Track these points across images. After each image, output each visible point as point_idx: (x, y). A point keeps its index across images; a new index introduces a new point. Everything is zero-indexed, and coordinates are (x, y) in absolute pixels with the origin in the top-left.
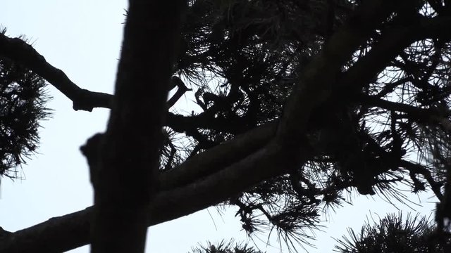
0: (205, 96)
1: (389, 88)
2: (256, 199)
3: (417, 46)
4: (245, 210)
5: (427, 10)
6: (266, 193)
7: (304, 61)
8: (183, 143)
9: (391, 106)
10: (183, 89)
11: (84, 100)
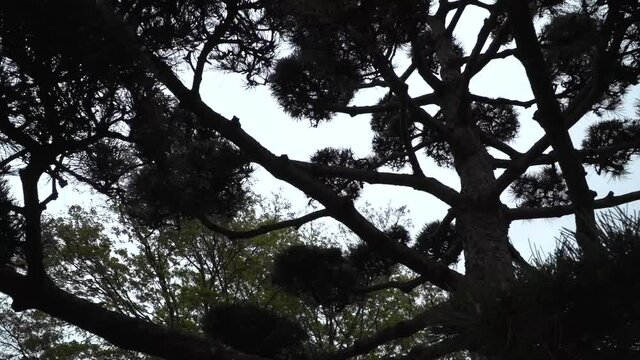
0: (564, 84)
1: (627, 47)
2: (597, 105)
3: (629, 29)
4: (596, 111)
5: (627, 15)
6: (600, 102)
7: (592, 56)
8: (564, 101)
9: (631, 52)
10: (556, 86)
11: (527, 105)
